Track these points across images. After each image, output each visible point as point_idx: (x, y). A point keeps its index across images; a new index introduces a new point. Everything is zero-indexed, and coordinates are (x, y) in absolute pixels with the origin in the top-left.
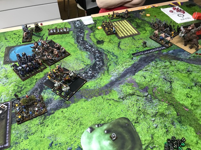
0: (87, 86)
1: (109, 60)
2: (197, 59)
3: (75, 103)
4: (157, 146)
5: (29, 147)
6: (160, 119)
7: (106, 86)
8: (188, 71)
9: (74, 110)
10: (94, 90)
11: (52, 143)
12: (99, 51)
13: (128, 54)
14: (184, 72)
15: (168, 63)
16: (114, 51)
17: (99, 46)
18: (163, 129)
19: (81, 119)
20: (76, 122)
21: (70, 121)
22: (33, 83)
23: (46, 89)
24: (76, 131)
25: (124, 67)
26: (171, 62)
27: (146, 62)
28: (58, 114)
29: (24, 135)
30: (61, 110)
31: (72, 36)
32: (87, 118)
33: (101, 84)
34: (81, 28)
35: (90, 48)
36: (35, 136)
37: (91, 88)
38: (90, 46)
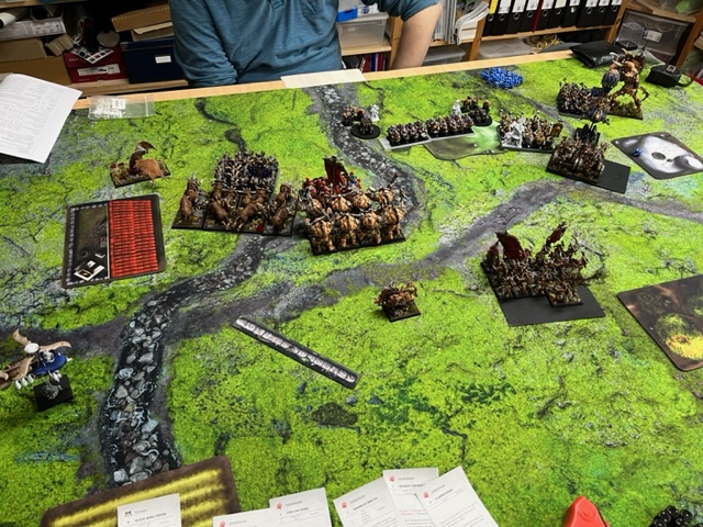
0: (378, 257)
1: (430, 195)
2: (670, 202)
3: (350, 296)
4: (574, 402)
5: (244, 392)
6: (579, 342)
7: (429, 259)
8: (647, 232)
9: (351, 313)
10: (399, 267)
11: (305, 385)
12: (399, 170)
13: (480, 179)
14: (637, 233)
15: (590, 209)
16: (441, 173)
17: (397, 156)
18: (589, 365)
19: (370, 334)
20: (360, 341)
21: (344, 338)
22: (229, 242)
23: (268, 259)
24: (363, 361)
25: (474, 215)
26: (599, 208)
27: (533, 204)
28: (308, 318)
29: (227, 364)
30: (318, 310)
31: (319, 127)
32: (386, 331)
33: (414, 252)
34: (341, 108)
35: (373, 160)
36: (257, 368)
37: (388, 262)
38: (372, 156)
